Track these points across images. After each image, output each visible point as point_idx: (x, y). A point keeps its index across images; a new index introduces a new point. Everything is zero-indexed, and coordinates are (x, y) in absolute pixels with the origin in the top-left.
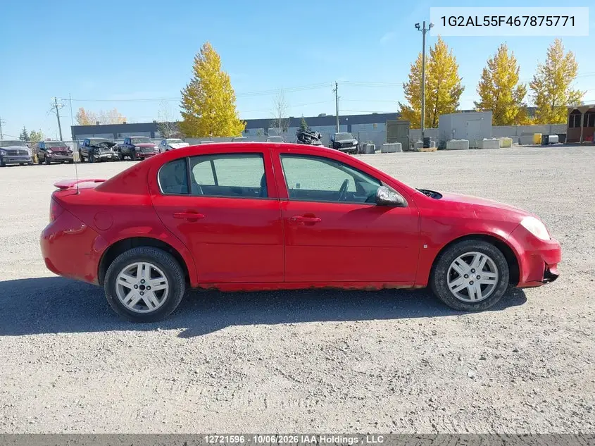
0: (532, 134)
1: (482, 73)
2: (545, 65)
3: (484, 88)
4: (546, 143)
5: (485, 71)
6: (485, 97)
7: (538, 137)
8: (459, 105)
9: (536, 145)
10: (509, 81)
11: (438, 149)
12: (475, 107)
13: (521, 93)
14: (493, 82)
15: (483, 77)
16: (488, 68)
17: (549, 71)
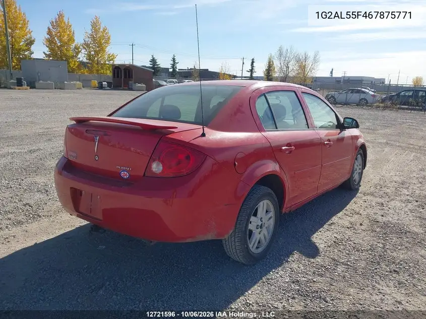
0: (90, 81)
1: (47, 30)
2: (90, 32)
3: (50, 42)
4: (101, 87)
5: (49, 29)
6: (51, 49)
7: (95, 83)
8: (33, 53)
9: (95, 88)
10: (69, 40)
11: (30, 88)
12: (45, 56)
13: (77, 50)
14: (56, 38)
15: (48, 34)
16: (51, 27)
17: (94, 37)
